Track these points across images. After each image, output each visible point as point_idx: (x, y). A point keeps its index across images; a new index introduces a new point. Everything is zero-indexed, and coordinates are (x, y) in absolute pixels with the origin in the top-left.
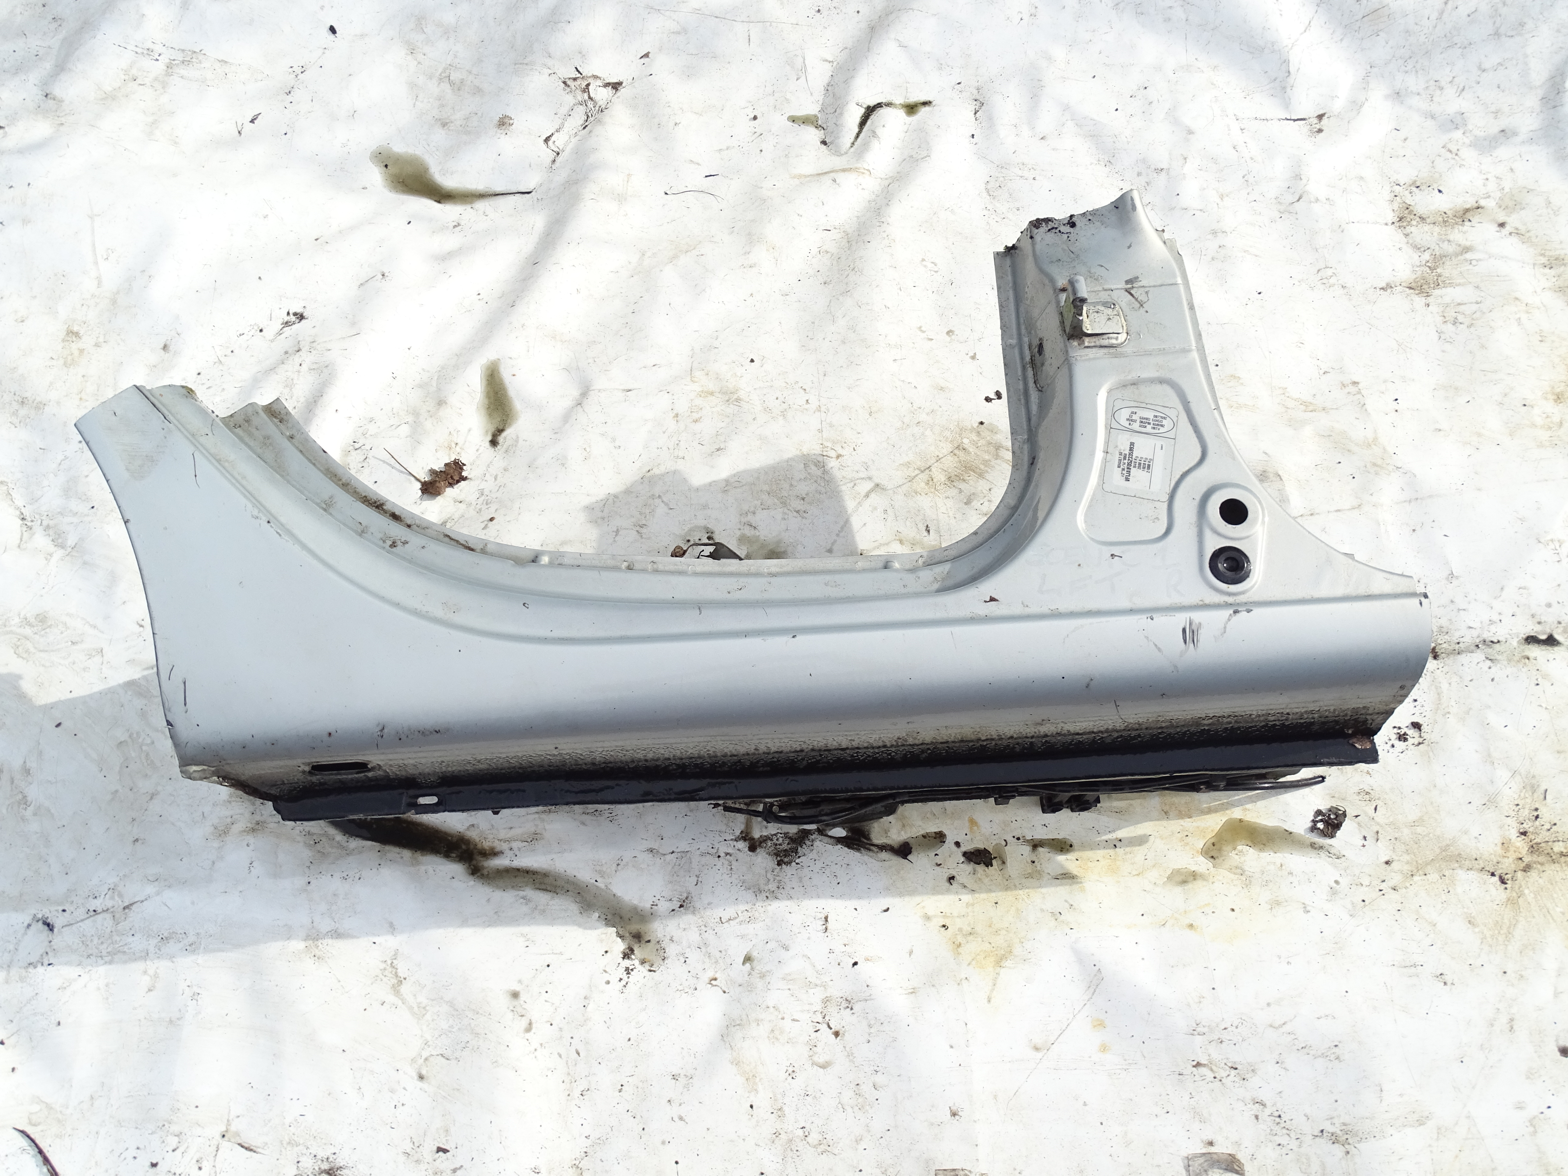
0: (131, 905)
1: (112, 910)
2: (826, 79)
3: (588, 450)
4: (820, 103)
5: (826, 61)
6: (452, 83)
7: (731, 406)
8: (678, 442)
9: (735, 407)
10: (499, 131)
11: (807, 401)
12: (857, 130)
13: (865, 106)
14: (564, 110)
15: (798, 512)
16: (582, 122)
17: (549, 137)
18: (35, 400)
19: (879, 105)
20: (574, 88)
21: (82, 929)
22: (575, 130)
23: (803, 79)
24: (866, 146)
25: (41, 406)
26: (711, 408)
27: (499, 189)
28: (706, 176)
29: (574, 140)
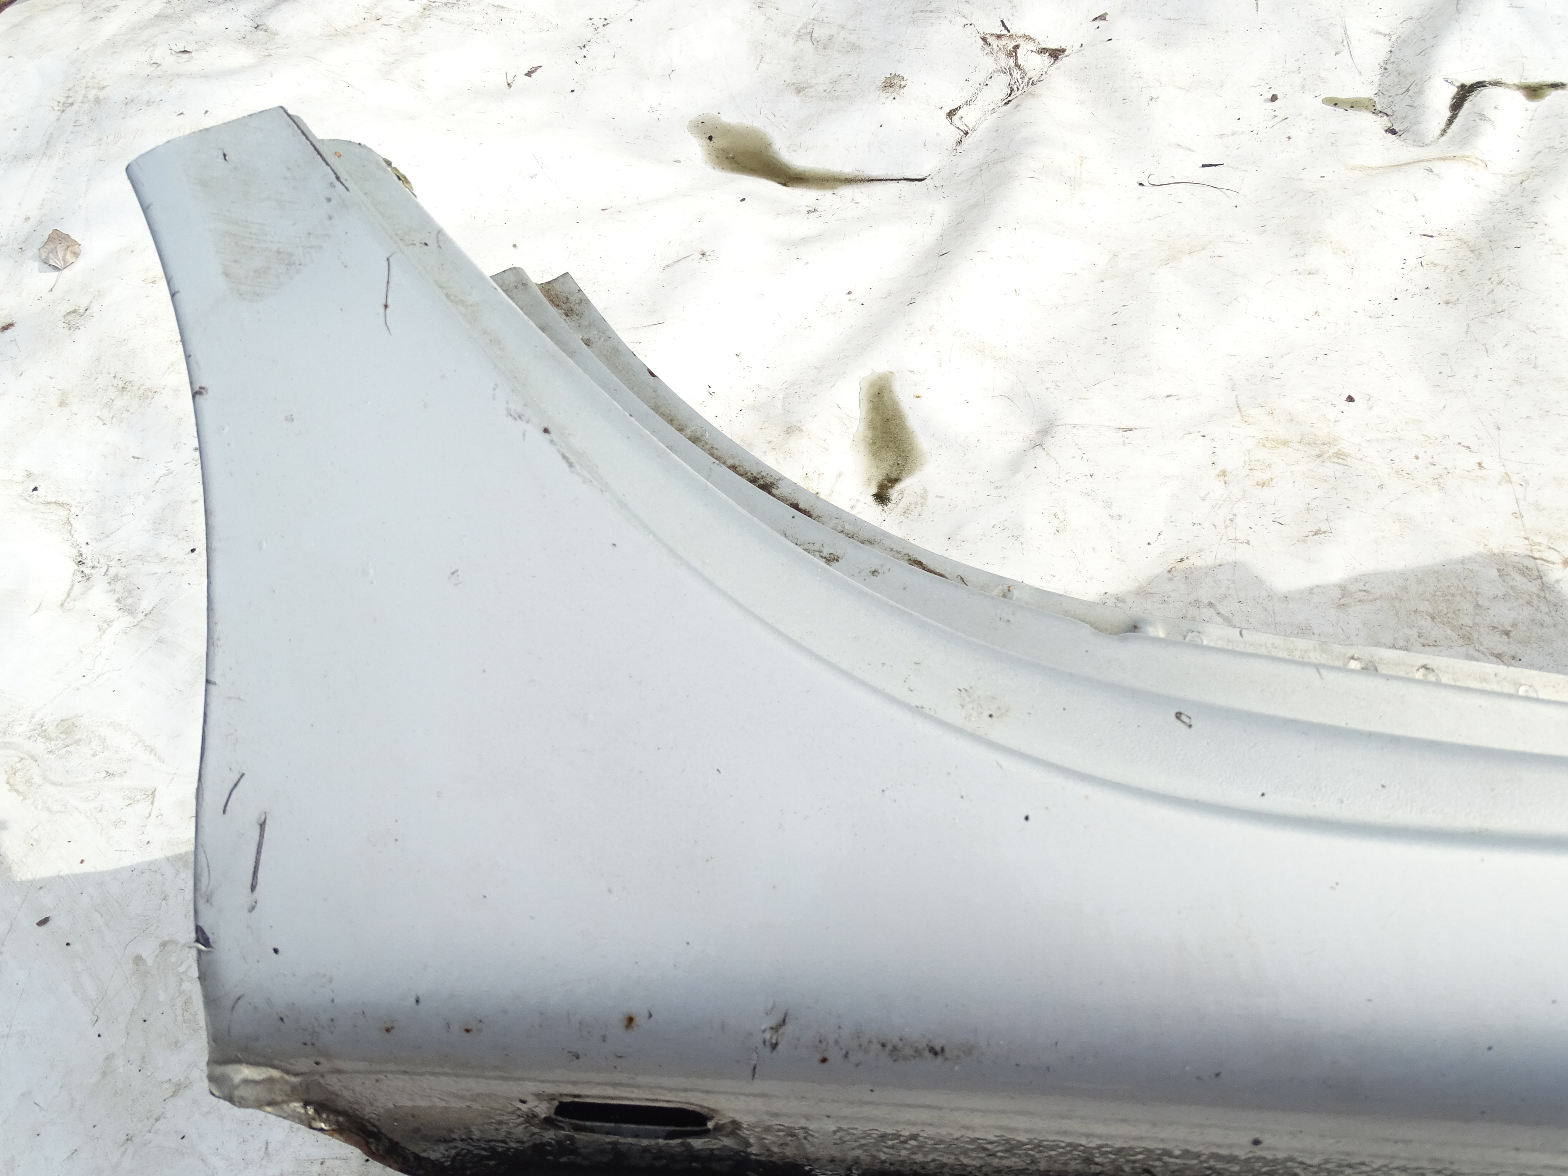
2: (1382, 55)
3: (1061, 517)
4: (1376, 83)
5: (1380, 33)
6: (814, 41)
7: (1328, 464)
10: (884, 95)
11: (1480, 464)
12: (1448, 114)
13: (1458, 84)
14: (980, 77)
16: (1003, 95)
17: (954, 110)
18: (142, 385)
19: (1481, 85)
20: (996, 48)
22: (993, 106)
23: (1345, 54)
24: (1470, 132)
25: (150, 394)
26: (1288, 465)
27: (875, 173)
28: (1204, 166)
29: (991, 119)
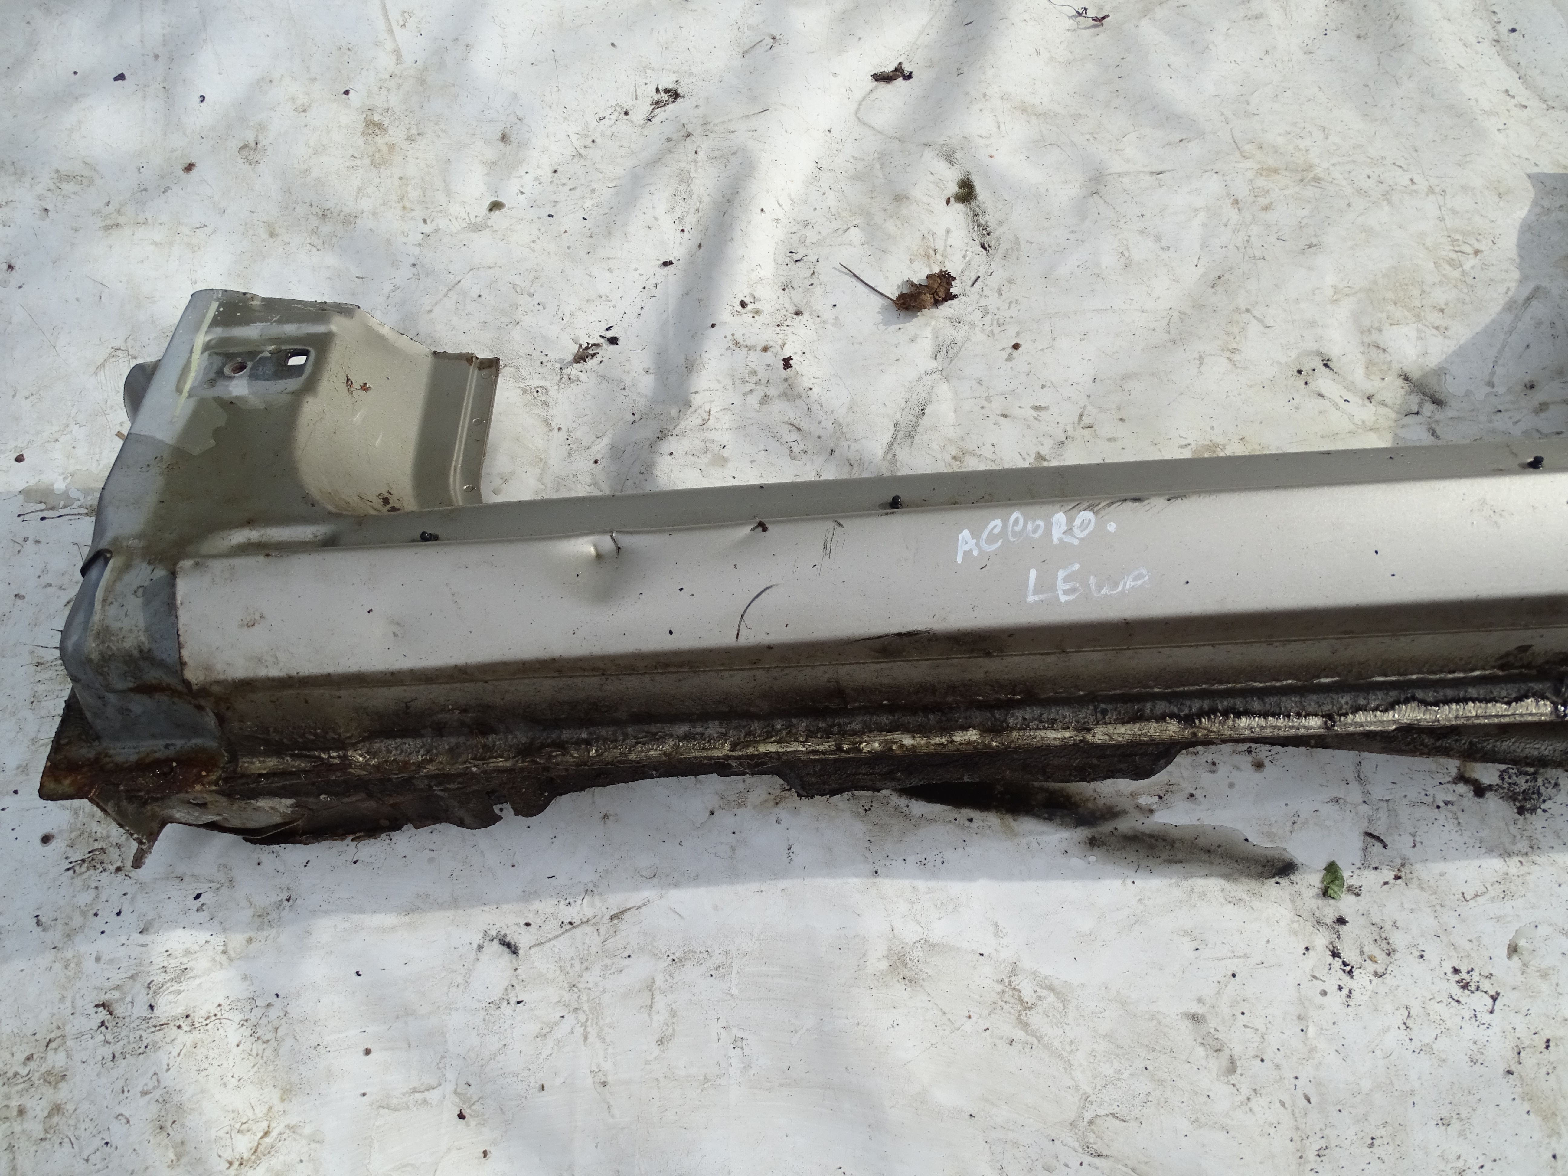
0: (622, 912)
1: (593, 921)
8: (1247, 238)
9: (1316, 190)
15: (1437, 328)
21: (556, 950)
